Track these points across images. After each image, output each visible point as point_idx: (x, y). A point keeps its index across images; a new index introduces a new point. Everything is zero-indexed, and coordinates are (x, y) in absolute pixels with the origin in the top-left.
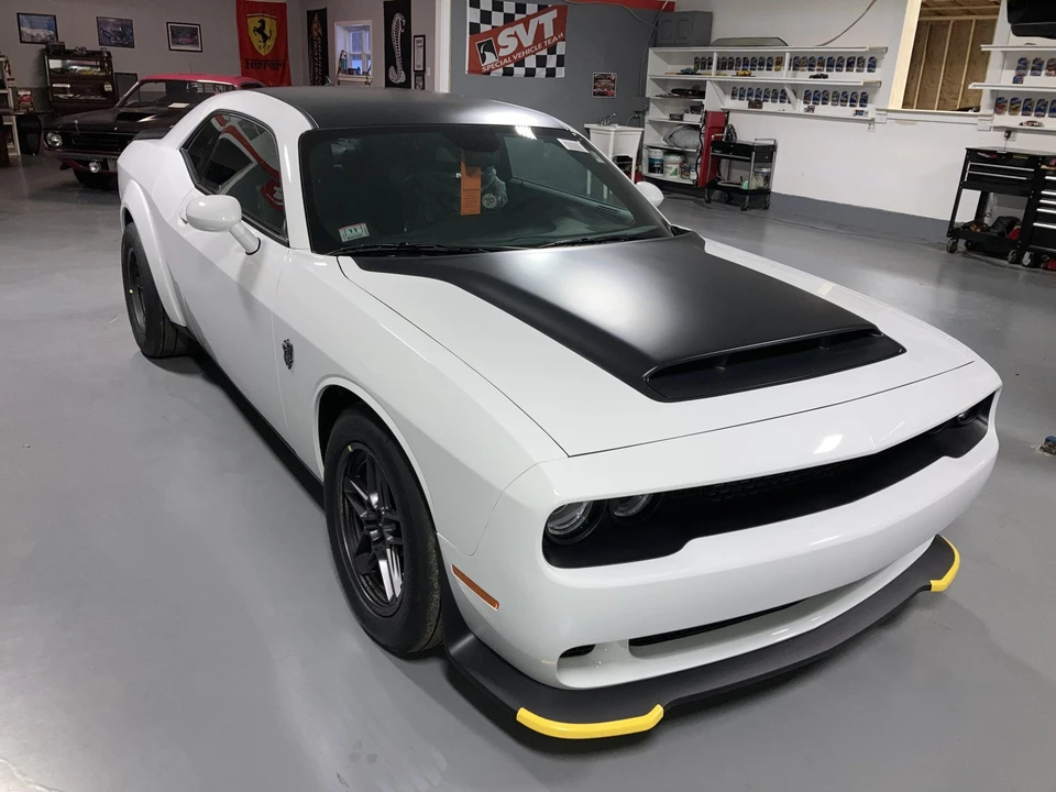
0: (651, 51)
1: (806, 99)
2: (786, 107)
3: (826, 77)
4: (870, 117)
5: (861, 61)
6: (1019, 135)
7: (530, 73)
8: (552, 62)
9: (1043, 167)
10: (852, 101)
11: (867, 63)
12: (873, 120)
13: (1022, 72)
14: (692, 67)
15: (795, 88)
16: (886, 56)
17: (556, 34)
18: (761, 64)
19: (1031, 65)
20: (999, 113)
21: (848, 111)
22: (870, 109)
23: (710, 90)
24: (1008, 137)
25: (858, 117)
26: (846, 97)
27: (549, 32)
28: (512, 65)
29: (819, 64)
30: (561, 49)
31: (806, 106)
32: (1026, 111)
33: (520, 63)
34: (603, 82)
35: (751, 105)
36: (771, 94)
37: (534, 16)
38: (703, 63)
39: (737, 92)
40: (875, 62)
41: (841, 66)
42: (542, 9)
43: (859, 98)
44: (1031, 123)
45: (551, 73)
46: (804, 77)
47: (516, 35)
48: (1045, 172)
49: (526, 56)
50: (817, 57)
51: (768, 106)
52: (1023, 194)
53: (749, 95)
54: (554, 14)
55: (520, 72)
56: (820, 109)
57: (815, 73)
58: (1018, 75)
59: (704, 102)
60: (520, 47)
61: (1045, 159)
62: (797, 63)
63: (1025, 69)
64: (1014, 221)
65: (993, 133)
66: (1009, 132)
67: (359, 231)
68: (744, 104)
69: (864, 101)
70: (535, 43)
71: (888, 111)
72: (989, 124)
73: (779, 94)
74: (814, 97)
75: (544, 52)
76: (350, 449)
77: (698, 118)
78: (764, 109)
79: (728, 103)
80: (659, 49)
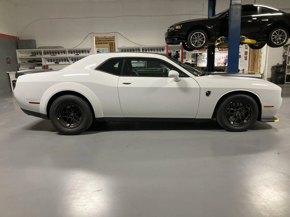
0: (17, 50)
1: (72, 60)
2: (67, 63)
3: (79, 55)
5: (85, 51)
11: (87, 52)
14: (31, 55)
15: (70, 58)
18: (56, 53)
19: (124, 50)
23: (43, 60)
31: (73, 62)
34: (8, 59)
35: (55, 63)
36: (61, 60)
39: (49, 60)
40: (89, 51)
41: (80, 52)
46: (73, 55)
50: (73, 51)
51: (61, 63)
53: (53, 61)
57: (76, 54)
59: (42, 63)
68: (53, 63)
73: (64, 60)
74: (75, 60)
76: (231, 102)
77: (41, 68)
78: (59, 64)
79: (48, 63)
80: (19, 50)
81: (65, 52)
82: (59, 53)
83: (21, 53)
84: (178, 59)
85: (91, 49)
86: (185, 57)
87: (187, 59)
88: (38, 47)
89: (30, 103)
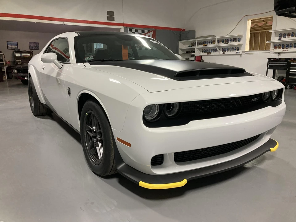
0: (179, 42)
1: (223, 51)
2: (217, 53)
3: (227, 44)
4: (240, 53)
5: (236, 39)
6: (282, 54)
9: (290, 61)
10: (235, 50)
11: (238, 39)
12: (241, 54)
13: (281, 37)
14: (191, 45)
15: (219, 47)
16: (243, 37)
18: (209, 43)
20: (276, 49)
21: (234, 52)
22: (240, 51)
23: (196, 50)
24: (279, 55)
25: (237, 54)
26: (233, 49)
29: (225, 41)
31: (223, 52)
32: (283, 47)
35: (208, 54)
36: (213, 50)
37: (147, 33)
38: (194, 44)
39: (203, 51)
40: (240, 39)
41: (231, 41)
43: (237, 49)
44: (285, 50)
46: (221, 44)
48: (290, 62)
50: (224, 39)
51: (212, 53)
52: (285, 69)
53: (207, 51)
54: (152, 33)
56: (227, 53)
57: (224, 43)
58: (280, 38)
59: (195, 54)
61: (290, 59)
62: (219, 42)
63: (281, 36)
64: (283, 77)
65: (274, 54)
66: (279, 54)
67: (91, 58)
68: (206, 54)
69: (238, 49)
71: (245, 51)
72: (273, 52)
73: (215, 50)
74: (225, 50)
76: (87, 114)
78: (211, 54)
79: (202, 54)
80: (181, 41)
81: (213, 42)
83: (184, 44)
88: (196, 37)
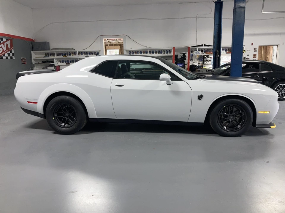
0: (32, 52)
5: (95, 53)
7: (7, 58)
8: (11, 55)
9: (143, 70)
14: (45, 56)
17: (11, 47)
19: (132, 52)
23: (55, 61)
27: (9, 47)
28: (2, 56)
30: (13, 51)
33: (4, 55)
34: (24, 60)
35: (67, 64)
36: (72, 61)
37: (5, 42)
39: (61, 61)
40: (98, 53)
41: (90, 54)
42: (7, 40)
45: (11, 58)
46: (83, 57)
47: (2, 47)
49: (5, 53)
53: (65, 61)
54: (9, 41)
55: (4, 58)
57: (86, 55)
59: (54, 64)
60: (3, 51)
68: (65, 64)
70: (7, 49)
73: (74, 61)
75: (9, 52)
76: (224, 107)
77: (53, 68)
79: (59, 64)
80: (34, 51)
81: (75, 54)
82: (70, 55)
83: (36, 54)
84: (185, 61)
85: (100, 51)
86: (192, 59)
87: (193, 61)
88: (51, 48)
89: (29, 102)
